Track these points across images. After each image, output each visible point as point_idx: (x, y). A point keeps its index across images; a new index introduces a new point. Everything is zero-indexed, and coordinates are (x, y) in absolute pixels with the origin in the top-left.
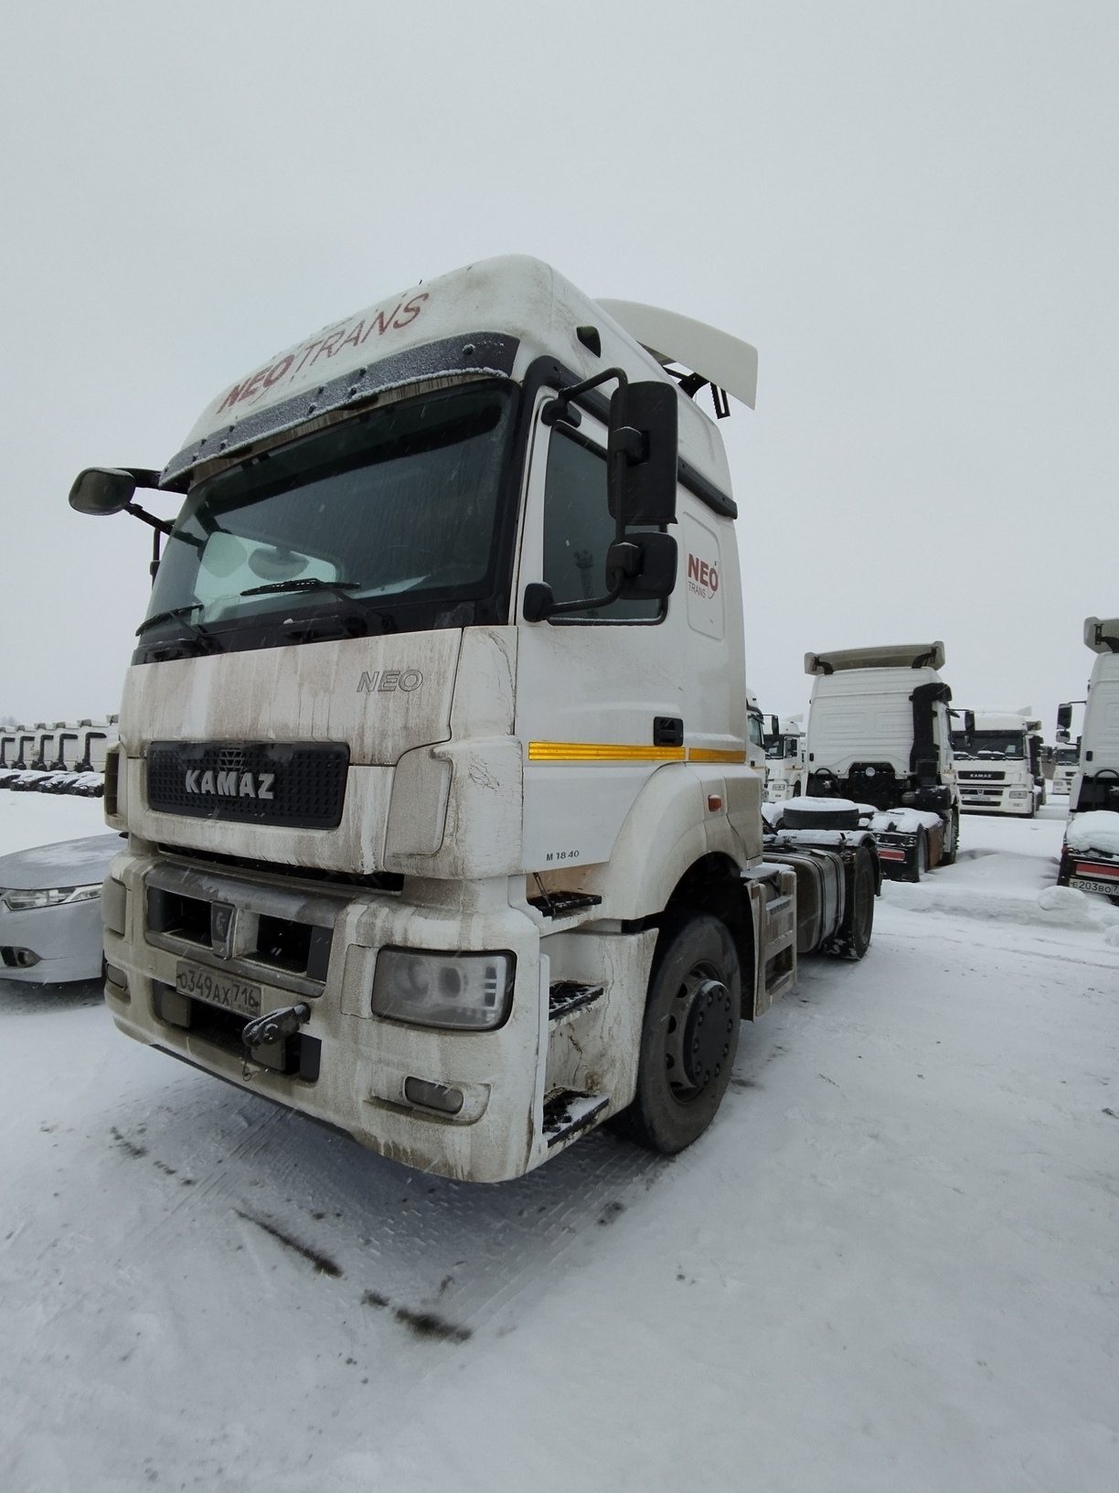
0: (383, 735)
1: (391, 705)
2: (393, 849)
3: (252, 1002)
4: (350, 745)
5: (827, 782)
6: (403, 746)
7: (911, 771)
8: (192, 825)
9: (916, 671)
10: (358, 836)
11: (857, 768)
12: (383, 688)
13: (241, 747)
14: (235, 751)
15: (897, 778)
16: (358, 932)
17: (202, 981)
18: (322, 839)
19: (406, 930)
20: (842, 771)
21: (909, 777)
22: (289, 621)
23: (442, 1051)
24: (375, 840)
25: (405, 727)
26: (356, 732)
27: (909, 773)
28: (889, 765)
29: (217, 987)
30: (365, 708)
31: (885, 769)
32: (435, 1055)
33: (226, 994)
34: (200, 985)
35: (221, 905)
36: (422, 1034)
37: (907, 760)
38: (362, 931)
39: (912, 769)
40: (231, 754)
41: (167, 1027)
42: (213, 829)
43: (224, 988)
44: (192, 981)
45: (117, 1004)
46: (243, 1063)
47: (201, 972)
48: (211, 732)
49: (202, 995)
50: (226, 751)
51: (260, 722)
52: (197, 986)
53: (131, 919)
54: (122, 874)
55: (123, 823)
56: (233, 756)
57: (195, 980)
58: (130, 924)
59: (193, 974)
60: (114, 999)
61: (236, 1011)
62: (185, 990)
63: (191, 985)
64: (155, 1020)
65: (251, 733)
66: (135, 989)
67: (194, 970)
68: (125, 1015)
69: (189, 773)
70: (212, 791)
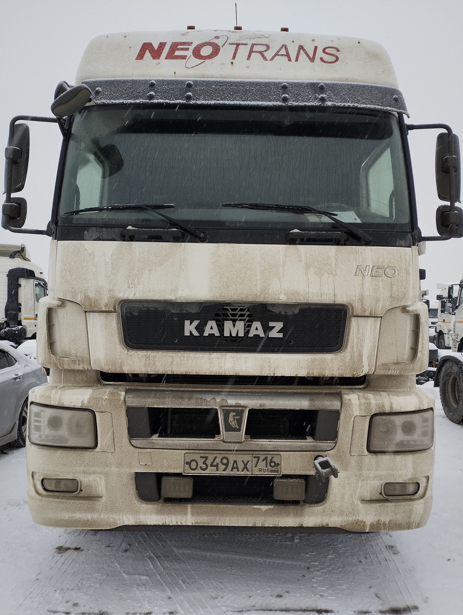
0: (377, 300)
1: (380, 284)
2: (381, 361)
3: (273, 464)
4: (354, 305)
6: (388, 306)
10: (361, 356)
12: (374, 275)
13: (247, 306)
14: (240, 308)
16: (360, 409)
17: (218, 461)
18: (332, 359)
19: (391, 404)
22: (296, 231)
23: (414, 462)
24: (370, 357)
25: (391, 296)
26: (357, 298)
30: (362, 285)
32: (410, 465)
33: (245, 465)
34: (215, 464)
35: (231, 408)
36: (404, 456)
38: (363, 407)
40: (234, 310)
41: (160, 504)
42: (223, 359)
43: (243, 461)
44: (204, 463)
45: (74, 504)
46: (255, 507)
47: (215, 455)
48: (217, 295)
49: (217, 470)
50: (229, 308)
51: (271, 289)
52: (212, 465)
53: (110, 433)
54: (86, 402)
55: (77, 362)
56: (237, 311)
57: (209, 462)
58: (108, 437)
59: (206, 458)
60: (67, 501)
61: (256, 473)
62: (195, 472)
63: (204, 466)
64: (143, 503)
65: (262, 296)
66: (114, 486)
67: (207, 455)
68: (92, 510)
69: (187, 323)
70: (217, 334)
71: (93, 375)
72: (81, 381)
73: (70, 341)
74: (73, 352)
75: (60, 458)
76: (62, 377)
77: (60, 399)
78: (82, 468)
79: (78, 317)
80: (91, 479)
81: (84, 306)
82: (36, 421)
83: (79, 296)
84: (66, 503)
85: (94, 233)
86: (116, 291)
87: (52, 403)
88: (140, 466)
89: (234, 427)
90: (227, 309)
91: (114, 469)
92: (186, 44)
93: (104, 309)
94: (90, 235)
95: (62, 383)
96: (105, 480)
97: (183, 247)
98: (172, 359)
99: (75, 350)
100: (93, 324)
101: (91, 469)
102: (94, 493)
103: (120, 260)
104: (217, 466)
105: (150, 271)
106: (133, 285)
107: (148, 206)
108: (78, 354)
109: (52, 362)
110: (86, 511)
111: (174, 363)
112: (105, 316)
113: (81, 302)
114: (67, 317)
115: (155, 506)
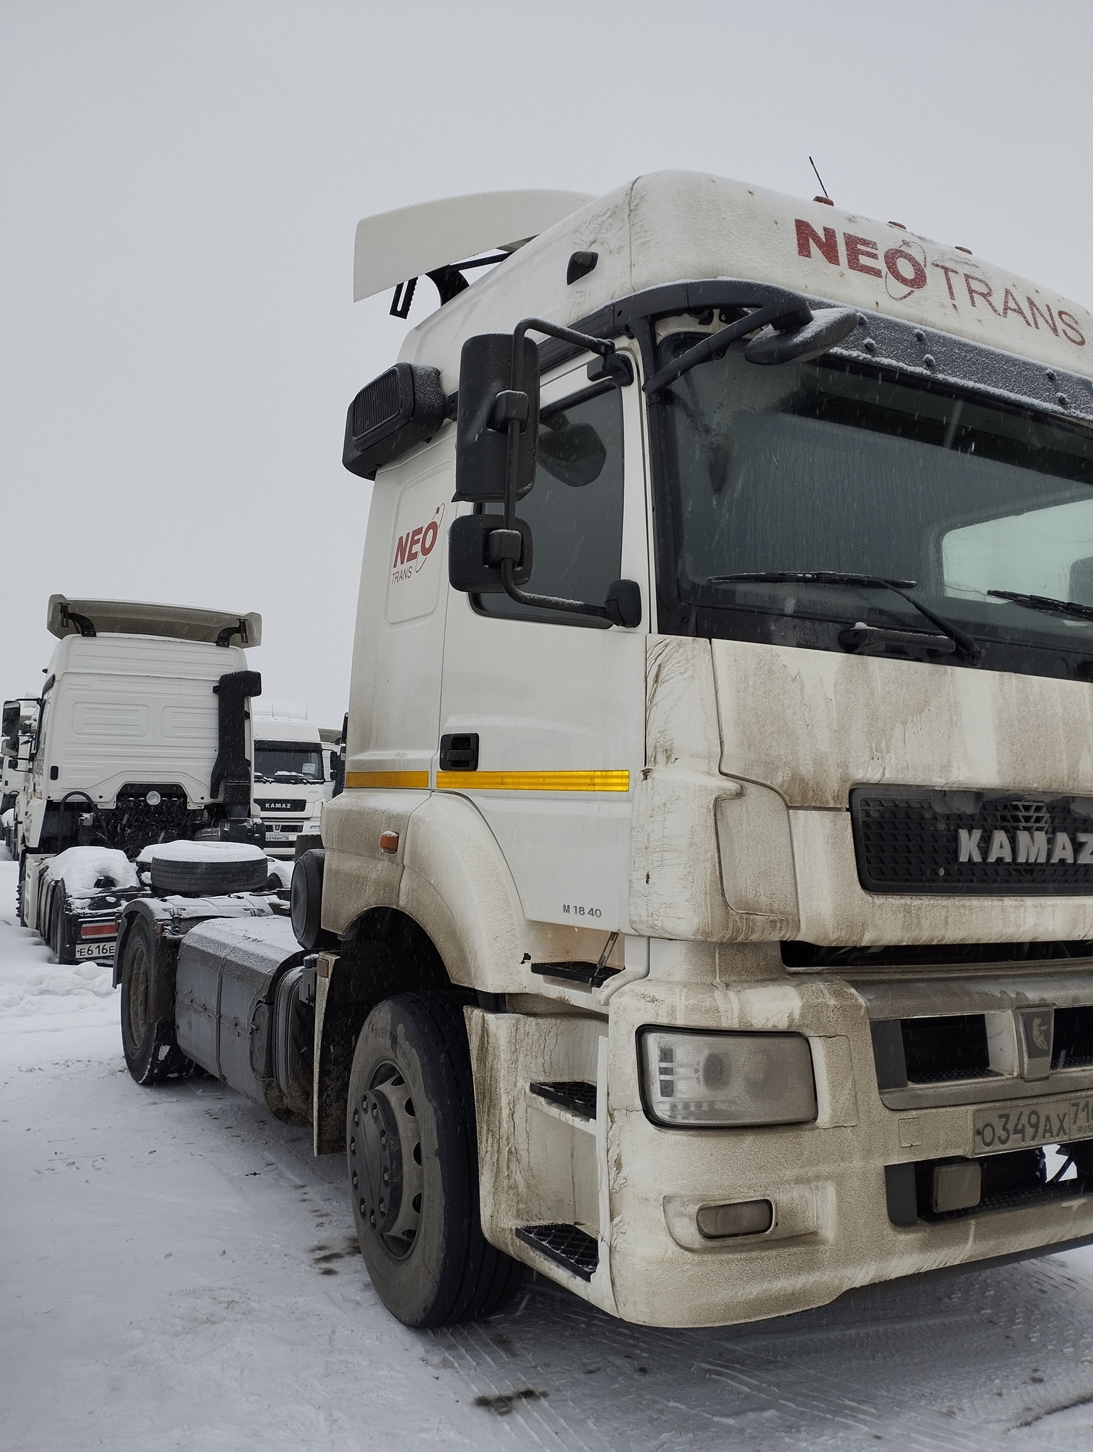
5: (86, 815)
7: (212, 797)
8: (982, 908)
9: (222, 651)
11: (131, 793)
13: (1048, 799)
14: (1036, 804)
15: (191, 807)
17: (1024, 1120)
20: (106, 797)
21: (206, 807)
27: (208, 800)
28: (179, 787)
29: (1048, 1118)
31: (174, 793)
33: (1062, 1122)
34: (1020, 1127)
35: (1033, 1010)
37: (207, 781)
39: (214, 793)
40: (1027, 808)
41: (928, 1229)
42: (1023, 909)
43: (1058, 1116)
44: (1005, 1129)
45: (779, 1259)
46: (1064, 1205)
47: (1020, 1110)
48: (1009, 779)
49: (1023, 1140)
50: (1020, 804)
51: (1081, 770)
52: (1016, 1132)
53: (849, 1084)
54: (797, 1015)
55: (778, 925)
56: (1032, 811)
57: (1010, 1126)
58: (846, 1092)
59: (1007, 1117)
60: (763, 1255)
61: (1076, 1137)
62: (991, 1148)
63: (1003, 1135)
64: (900, 1233)
65: (1071, 783)
66: (853, 1202)
67: (1008, 1111)
68: (811, 1265)
69: (963, 834)
70: (1008, 859)
71: (777, 953)
72: (756, 968)
73: (757, 875)
74: (764, 900)
75: (752, 1152)
76: (717, 960)
77: (742, 1012)
78: (796, 1171)
79: (773, 820)
80: (795, 1194)
81: (789, 796)
82: (663, 1071)
83: (780, 774)
84: (762, 1259)
85: (791, 631)
86: (852, 765)
87: (725, 1024)
88: (901, 1150)
89: (1041, 1047)
90: (1016, 808)
91: (857, 1164)
92: (869, 244)
93: (832, 805)
94: (782, 634)
95: (718, 974)
96: (838, 1193)
97: (950, 675)
98: (947, 912)
99: (769, 896)
100: (806, 836)
101: (812, 1171)
102: (801, 1227)
103: (852, 696)
104: (1022, 1131)
105: (904, 723)
106: (879, 754)
107: (887, 582)
108: (776, 906)
109: (731, 925)
110: (800, 1270)
111: (950, 920)
112: (832, 820)
113: (782, 786)
114: (749, 820)
115: (920, 1235)
